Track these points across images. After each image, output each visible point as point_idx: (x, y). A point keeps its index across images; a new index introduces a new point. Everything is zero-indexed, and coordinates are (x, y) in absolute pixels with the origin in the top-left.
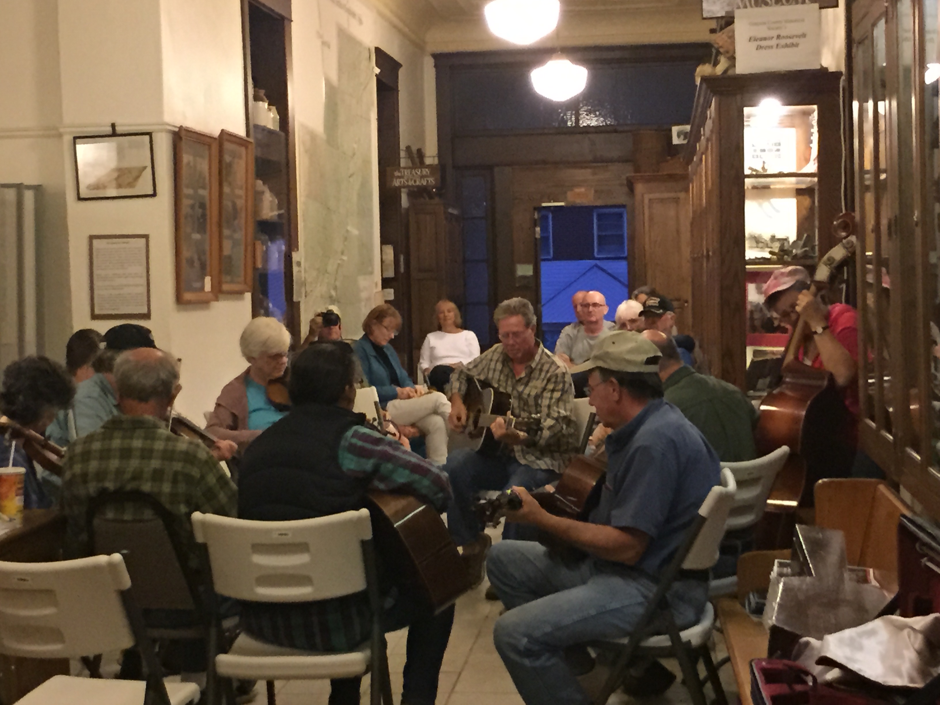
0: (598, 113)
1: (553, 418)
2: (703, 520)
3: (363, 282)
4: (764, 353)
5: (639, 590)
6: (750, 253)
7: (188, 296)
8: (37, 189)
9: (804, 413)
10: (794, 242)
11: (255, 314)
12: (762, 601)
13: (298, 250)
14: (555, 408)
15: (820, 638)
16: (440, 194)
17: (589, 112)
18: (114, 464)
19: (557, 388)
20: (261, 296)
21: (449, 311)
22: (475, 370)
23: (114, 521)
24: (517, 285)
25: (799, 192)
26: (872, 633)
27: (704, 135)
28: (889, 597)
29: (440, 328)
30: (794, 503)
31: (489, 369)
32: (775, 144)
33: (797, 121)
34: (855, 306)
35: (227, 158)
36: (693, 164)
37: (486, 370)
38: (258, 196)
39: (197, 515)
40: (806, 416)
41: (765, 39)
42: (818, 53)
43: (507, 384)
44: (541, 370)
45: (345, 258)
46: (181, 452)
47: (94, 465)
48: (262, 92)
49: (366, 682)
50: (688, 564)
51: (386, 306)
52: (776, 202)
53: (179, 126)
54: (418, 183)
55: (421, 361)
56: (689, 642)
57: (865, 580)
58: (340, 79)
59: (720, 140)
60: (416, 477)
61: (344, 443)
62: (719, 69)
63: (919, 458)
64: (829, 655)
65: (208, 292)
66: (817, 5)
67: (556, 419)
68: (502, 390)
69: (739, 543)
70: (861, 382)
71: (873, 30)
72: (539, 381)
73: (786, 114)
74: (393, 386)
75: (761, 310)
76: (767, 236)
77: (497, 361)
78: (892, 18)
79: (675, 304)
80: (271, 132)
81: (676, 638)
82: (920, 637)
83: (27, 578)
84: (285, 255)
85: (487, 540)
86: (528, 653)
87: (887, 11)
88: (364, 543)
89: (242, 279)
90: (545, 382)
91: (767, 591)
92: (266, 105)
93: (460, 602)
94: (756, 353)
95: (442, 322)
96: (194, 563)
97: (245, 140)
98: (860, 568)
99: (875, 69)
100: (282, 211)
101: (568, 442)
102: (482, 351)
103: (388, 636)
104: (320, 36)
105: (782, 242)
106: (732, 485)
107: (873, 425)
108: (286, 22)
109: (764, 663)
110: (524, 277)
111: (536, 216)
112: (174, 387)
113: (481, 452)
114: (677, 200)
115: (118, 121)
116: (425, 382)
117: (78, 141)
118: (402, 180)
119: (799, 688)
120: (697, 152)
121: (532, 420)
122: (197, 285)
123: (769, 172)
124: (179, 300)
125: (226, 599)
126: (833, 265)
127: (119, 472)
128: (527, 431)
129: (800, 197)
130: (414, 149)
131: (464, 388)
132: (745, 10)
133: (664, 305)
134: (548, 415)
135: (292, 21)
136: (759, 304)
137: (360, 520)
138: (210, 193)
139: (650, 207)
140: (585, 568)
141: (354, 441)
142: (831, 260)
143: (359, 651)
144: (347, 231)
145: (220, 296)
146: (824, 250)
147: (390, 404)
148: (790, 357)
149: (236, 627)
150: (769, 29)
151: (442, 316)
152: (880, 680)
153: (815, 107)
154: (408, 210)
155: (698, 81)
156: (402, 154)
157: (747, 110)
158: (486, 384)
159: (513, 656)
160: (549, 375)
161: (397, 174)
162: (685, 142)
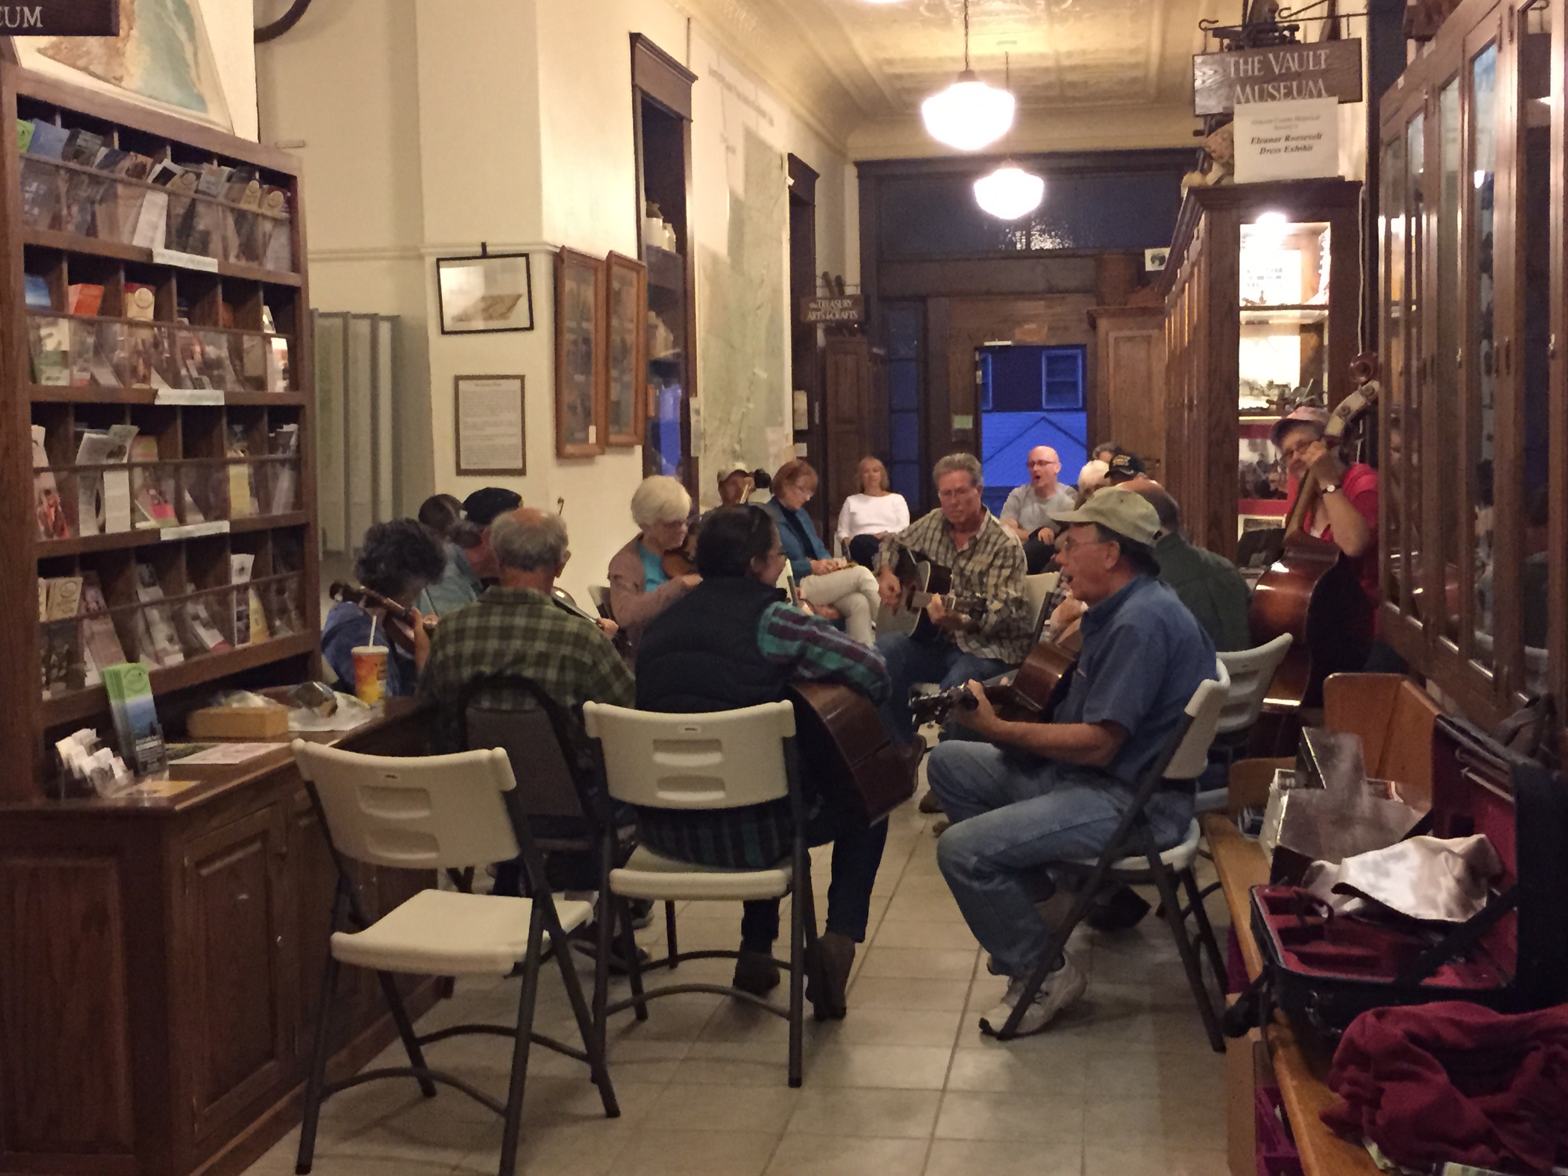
0: (1053, 233)
1: (1000, 601)
2: (1191, 719)
3: (771, 434)
4: (1257, 522)
5: (1109, 801)
6: (1245, 402)
7: (569, 449)
8: (394, 320)
9: (1310, 594)
10: (1297, 389)
11: (647, 473)
12: (1258, 818)
13: (696, 396)
14: (1004, 589)
15: (1338, 862)
16: (862, 330)
17: (1042, 232)
18: (493, 644)
19: (1006, 564)
20: (653, 449)
21: (875, 471)
22: (908, 539)
23: (490, 710)
24: (954, 440)
25: (1304, 328)
26: (1401, 857)
27: (1188, 259)
28: (1418, 816)
29: (863, 490)
30: (1296, 703)
31: (925, 540)
32: (1276, 271)
33: (1304, 242)
34: (1374, 465)
35: (616, 285)
36: (1171, 295)
37: (921, 540)
38: (650, 330)
39: (590, 706)
40: (1313, 596)
41: (1271, 140)
42: (1335, 158)
43: (946, 557)
44: (987, 542)
45: (751, 406)
46: (570, 633)
47: (469, 646)
48: (656, 207)
49: (785, 906)
50: (1171, 773)
51: (797, 463)
52: (1275, 340)
53: (560, 246)
54: (837, 316)
55: (839, 529)
56: (1170, 866)
57: (1386, 795)
58: (746, 191)
59: (1211, 265)
60: (849, 662)
61: (763, 623)
62: (1211, 178)
63: (1457, 648)
64: (1349, 882)
65: (593, 444)
66: (1335, 99)
67: (1005, 602)
68: (940, 563)
69: (1230, 750)
70: (1381, 557)
71: (1407, 129)
72: (985, 556)
73: (1292, 232)
74: (808, 559)
75: (1255, 471)
76: (1263, 382)
77: (935, 529)
78: (1434, 113)
79: (1147, 464)
80: (665, 254)
81: (1155, 861)
82: (1460, 861)
83: (396, 775)
84: (682, 402)
85: (921, 741)
86: (978, 874)
87: (1426, 106)
88: (785, 741)
89: (632, 429)
90: (992, 557)
91: (1265, 806)
92: (661, 221)
93: (894, 815)
94: (1247, 522)
95: (866, 481)
96: (583, 762)
97: (637, 264)
98: (1378, 780)
99: (1409, 176)
100: (678, 350)
101: (1019, 628)
102: (913, 519)
103: (812, 851)
104: (724, 140)
105: (1281, 389)
106: (1225, 679)
107: (1397, 609)
108: (685, 122)
109: (1267, 891)
110: (964, 431)
111: (977, 358)
112: (562, 553)
113: (916, 637)
114: (1148, 340)
115: (489, 240)
116: (844, 553)
117: (441, 263)
118: (819, 313)
119: (1310, 920)
120: (1177, 281)
121: (976, 600)
122: (579, 435)
123: (1268, 304)
124: (559, 453)
125: (621, 804)
126: (1349, 417)
127: (499, 654)
128: (971, 614)
129: (1305, 335)
130: (833, 277)
131: (895, 559)
132: (1247, 105)
133: (1136, 465)
134: (995, 596)
135: (692, 121)
136: (1251, 464)
137: (781, 713)
138: (596, 325)
139: (1116, 347)
140: (1046, 776)
141: (775, 619)
142: (1346, 410)
143: (776, 868)
144: (754, 374)
145: (607, 449)
146: (1335, 400)
147: (804, 582)
148: (1294, 526)
149: (631, 838)
150: (1276, 128)
151: (866, 475)
152: (1411, 913)
153: (1328, 224)
154: (824, 350)
155: (1185, 193)
156: (819, 282)
157: (1244, 229)
158: (922, 556)
159: (960, 877)
160: (996, 548)
161: (813, 305)
162: (1163, 268)
